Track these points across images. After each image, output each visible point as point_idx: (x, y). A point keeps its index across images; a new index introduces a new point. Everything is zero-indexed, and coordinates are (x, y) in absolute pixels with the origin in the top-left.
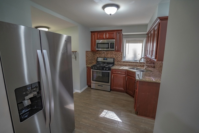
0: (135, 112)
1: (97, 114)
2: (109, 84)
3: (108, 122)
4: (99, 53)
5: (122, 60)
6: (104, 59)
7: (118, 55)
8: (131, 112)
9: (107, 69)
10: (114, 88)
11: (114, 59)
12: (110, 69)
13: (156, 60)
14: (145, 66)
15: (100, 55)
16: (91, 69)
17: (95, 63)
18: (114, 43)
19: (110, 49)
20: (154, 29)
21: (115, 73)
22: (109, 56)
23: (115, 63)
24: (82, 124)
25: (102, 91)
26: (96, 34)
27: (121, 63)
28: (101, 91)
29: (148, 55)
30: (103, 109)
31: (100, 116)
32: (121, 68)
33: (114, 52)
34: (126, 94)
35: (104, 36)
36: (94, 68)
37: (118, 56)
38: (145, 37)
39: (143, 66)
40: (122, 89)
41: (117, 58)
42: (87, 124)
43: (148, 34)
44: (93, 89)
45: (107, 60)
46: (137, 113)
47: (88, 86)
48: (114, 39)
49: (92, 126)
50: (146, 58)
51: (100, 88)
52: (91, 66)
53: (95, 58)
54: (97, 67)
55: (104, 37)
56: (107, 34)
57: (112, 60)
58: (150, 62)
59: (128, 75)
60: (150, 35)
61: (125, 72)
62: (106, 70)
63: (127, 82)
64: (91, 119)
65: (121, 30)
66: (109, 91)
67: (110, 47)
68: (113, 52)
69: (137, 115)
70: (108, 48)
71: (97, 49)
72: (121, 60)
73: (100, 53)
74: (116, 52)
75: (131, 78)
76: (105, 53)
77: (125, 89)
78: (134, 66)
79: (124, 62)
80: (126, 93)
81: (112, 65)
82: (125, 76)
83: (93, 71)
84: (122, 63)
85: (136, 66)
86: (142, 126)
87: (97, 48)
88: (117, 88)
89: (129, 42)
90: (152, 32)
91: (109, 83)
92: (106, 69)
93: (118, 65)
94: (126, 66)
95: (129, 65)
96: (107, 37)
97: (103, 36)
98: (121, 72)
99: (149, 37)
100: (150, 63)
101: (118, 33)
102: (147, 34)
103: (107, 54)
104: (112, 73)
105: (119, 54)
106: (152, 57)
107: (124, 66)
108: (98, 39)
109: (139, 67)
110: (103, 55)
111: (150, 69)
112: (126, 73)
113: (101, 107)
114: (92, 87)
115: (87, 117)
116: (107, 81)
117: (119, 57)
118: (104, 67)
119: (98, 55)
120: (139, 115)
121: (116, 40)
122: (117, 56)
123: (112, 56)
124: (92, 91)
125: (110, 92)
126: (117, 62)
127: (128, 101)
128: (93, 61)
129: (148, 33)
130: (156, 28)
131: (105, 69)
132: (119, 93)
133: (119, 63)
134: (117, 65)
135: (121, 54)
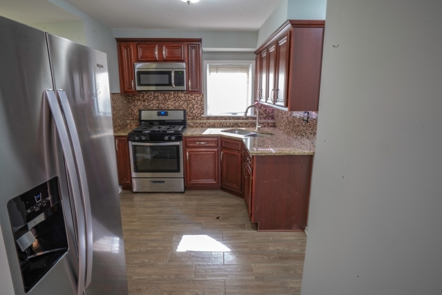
0: (250, 225)
1: (169, 248)
2: (181, 174)
3: (200, 259)
4: (143, 97)
5: (203, 113)
6: (159, 114)
7: (194, 102)
8: (242, 227)
9: (173, 138)
10: (194, 181)
11: (185, 111)
12: (179, 137)
13: (286, 109)
14: (257, 123)
15: (146, 104)
16: (130, 142)
17: (134, 126)
18: (183, 72)
19: (174, 87)
20: (277, 42)
21: (191, 145)
22: (170, 104)
23: (188, 121)
24: (139, 279)
25: (164, 195)
26: (131, 47)
27: (201, 121)
28: (161, 194)
29: (263, 100)
30: (179, 235)
31: (178, 250)
32: (205, 133)
33: (183, 95)
34: (221, 193)
35: (156, 53)
36: (137, 138)
37: (193, 105)
38: (252, 60)
39: (254, 125)
40: (212, 181)
41: (190, 109)
42: (154, 277)
43: (258, 53)
44: (137, 193)
45: (166, 114)
46: (256, 226)
47: (123, 189)
48: (182, 61)
49: (166, 277)
50: (256, 105)
51: (156, 188)
52: (127, 134)
53: (132, 110)
54: (145, 135)
55: (157, 56)
56: (164, 47)
57: (178, 116)
58: (265, 115)
59: (223, 148)
60: (264, 55)
61: (215, 141)
62: (170, 140)
63: (221, 163)
64: (159, 263)
65: (200, 40)
66: (181, 193)
67: (173, 82)
68: (180, 94)
69: (257, 230)
70: (170, 84)
71: (138, 88)
72: (201, 114)
73: (145, 97)
74: (187, 95)
75: (232, 152)
76: (160, 97)
77: (220, 180)
78: (232, 127)
79: (209, 118)
80: (223, 189)
81: (182, 126)
82: (216, 150)
83: (134, 147)
84: (205, 121)
85: (236, 125)
86: (271, 248)
87: (140, 85)
88: (202, 181)
89: (216, 69)
90: (272, 49)
91: (179, 172)
92: (170, 138)
93: (196, 126)
94: (213, 126)
95: (221, 126)
96: (165, 57)
97: (153, 53)
98: (207, 142)
99: (264, 59)
100: (265, 118)
101: (193, 47)
102: (255, 52)
103: (165, 99)
104: (186, 146)
105: (195, 99)
106: (278, 103)
107: (209, 127)
108: (139, 61)
109: (242, 127)
110: (155, 102)
111: (266, 129)
112: (219, 144)
113: (174, 232)
114: (135, 190)
115: (146, 261)
116: (176, 168)
117: (197, 108)
118: (164, 133)
119: (139, 103)
120: (260, 229)
121: (188, 64)
122: (191, 105)
123: (177, 104)
124: (137, 198)
125: (184, 193)
126: (193, 119)
127: (231, 206)
128: (128, 121)
129: (258, 50)
130: (282, 42)
131: (167, 138)
132: (205, 192)
133: (198, 121)
134: (192, 127)
135: (199, 99)
